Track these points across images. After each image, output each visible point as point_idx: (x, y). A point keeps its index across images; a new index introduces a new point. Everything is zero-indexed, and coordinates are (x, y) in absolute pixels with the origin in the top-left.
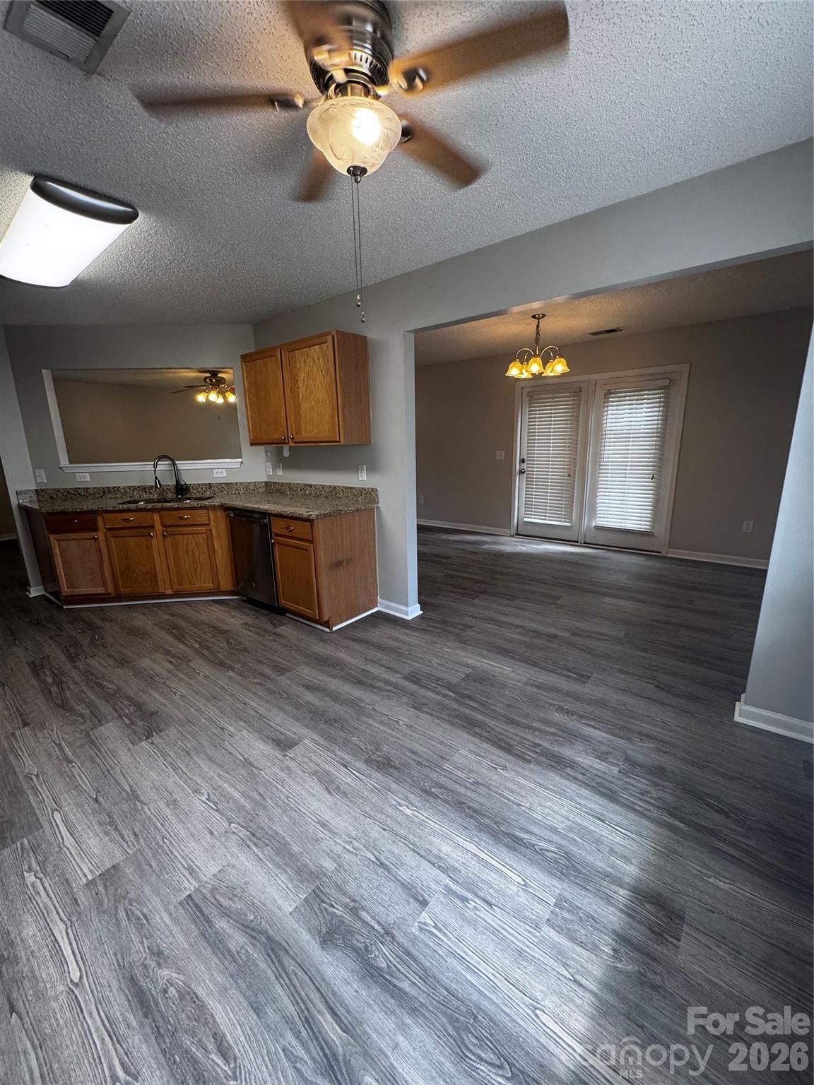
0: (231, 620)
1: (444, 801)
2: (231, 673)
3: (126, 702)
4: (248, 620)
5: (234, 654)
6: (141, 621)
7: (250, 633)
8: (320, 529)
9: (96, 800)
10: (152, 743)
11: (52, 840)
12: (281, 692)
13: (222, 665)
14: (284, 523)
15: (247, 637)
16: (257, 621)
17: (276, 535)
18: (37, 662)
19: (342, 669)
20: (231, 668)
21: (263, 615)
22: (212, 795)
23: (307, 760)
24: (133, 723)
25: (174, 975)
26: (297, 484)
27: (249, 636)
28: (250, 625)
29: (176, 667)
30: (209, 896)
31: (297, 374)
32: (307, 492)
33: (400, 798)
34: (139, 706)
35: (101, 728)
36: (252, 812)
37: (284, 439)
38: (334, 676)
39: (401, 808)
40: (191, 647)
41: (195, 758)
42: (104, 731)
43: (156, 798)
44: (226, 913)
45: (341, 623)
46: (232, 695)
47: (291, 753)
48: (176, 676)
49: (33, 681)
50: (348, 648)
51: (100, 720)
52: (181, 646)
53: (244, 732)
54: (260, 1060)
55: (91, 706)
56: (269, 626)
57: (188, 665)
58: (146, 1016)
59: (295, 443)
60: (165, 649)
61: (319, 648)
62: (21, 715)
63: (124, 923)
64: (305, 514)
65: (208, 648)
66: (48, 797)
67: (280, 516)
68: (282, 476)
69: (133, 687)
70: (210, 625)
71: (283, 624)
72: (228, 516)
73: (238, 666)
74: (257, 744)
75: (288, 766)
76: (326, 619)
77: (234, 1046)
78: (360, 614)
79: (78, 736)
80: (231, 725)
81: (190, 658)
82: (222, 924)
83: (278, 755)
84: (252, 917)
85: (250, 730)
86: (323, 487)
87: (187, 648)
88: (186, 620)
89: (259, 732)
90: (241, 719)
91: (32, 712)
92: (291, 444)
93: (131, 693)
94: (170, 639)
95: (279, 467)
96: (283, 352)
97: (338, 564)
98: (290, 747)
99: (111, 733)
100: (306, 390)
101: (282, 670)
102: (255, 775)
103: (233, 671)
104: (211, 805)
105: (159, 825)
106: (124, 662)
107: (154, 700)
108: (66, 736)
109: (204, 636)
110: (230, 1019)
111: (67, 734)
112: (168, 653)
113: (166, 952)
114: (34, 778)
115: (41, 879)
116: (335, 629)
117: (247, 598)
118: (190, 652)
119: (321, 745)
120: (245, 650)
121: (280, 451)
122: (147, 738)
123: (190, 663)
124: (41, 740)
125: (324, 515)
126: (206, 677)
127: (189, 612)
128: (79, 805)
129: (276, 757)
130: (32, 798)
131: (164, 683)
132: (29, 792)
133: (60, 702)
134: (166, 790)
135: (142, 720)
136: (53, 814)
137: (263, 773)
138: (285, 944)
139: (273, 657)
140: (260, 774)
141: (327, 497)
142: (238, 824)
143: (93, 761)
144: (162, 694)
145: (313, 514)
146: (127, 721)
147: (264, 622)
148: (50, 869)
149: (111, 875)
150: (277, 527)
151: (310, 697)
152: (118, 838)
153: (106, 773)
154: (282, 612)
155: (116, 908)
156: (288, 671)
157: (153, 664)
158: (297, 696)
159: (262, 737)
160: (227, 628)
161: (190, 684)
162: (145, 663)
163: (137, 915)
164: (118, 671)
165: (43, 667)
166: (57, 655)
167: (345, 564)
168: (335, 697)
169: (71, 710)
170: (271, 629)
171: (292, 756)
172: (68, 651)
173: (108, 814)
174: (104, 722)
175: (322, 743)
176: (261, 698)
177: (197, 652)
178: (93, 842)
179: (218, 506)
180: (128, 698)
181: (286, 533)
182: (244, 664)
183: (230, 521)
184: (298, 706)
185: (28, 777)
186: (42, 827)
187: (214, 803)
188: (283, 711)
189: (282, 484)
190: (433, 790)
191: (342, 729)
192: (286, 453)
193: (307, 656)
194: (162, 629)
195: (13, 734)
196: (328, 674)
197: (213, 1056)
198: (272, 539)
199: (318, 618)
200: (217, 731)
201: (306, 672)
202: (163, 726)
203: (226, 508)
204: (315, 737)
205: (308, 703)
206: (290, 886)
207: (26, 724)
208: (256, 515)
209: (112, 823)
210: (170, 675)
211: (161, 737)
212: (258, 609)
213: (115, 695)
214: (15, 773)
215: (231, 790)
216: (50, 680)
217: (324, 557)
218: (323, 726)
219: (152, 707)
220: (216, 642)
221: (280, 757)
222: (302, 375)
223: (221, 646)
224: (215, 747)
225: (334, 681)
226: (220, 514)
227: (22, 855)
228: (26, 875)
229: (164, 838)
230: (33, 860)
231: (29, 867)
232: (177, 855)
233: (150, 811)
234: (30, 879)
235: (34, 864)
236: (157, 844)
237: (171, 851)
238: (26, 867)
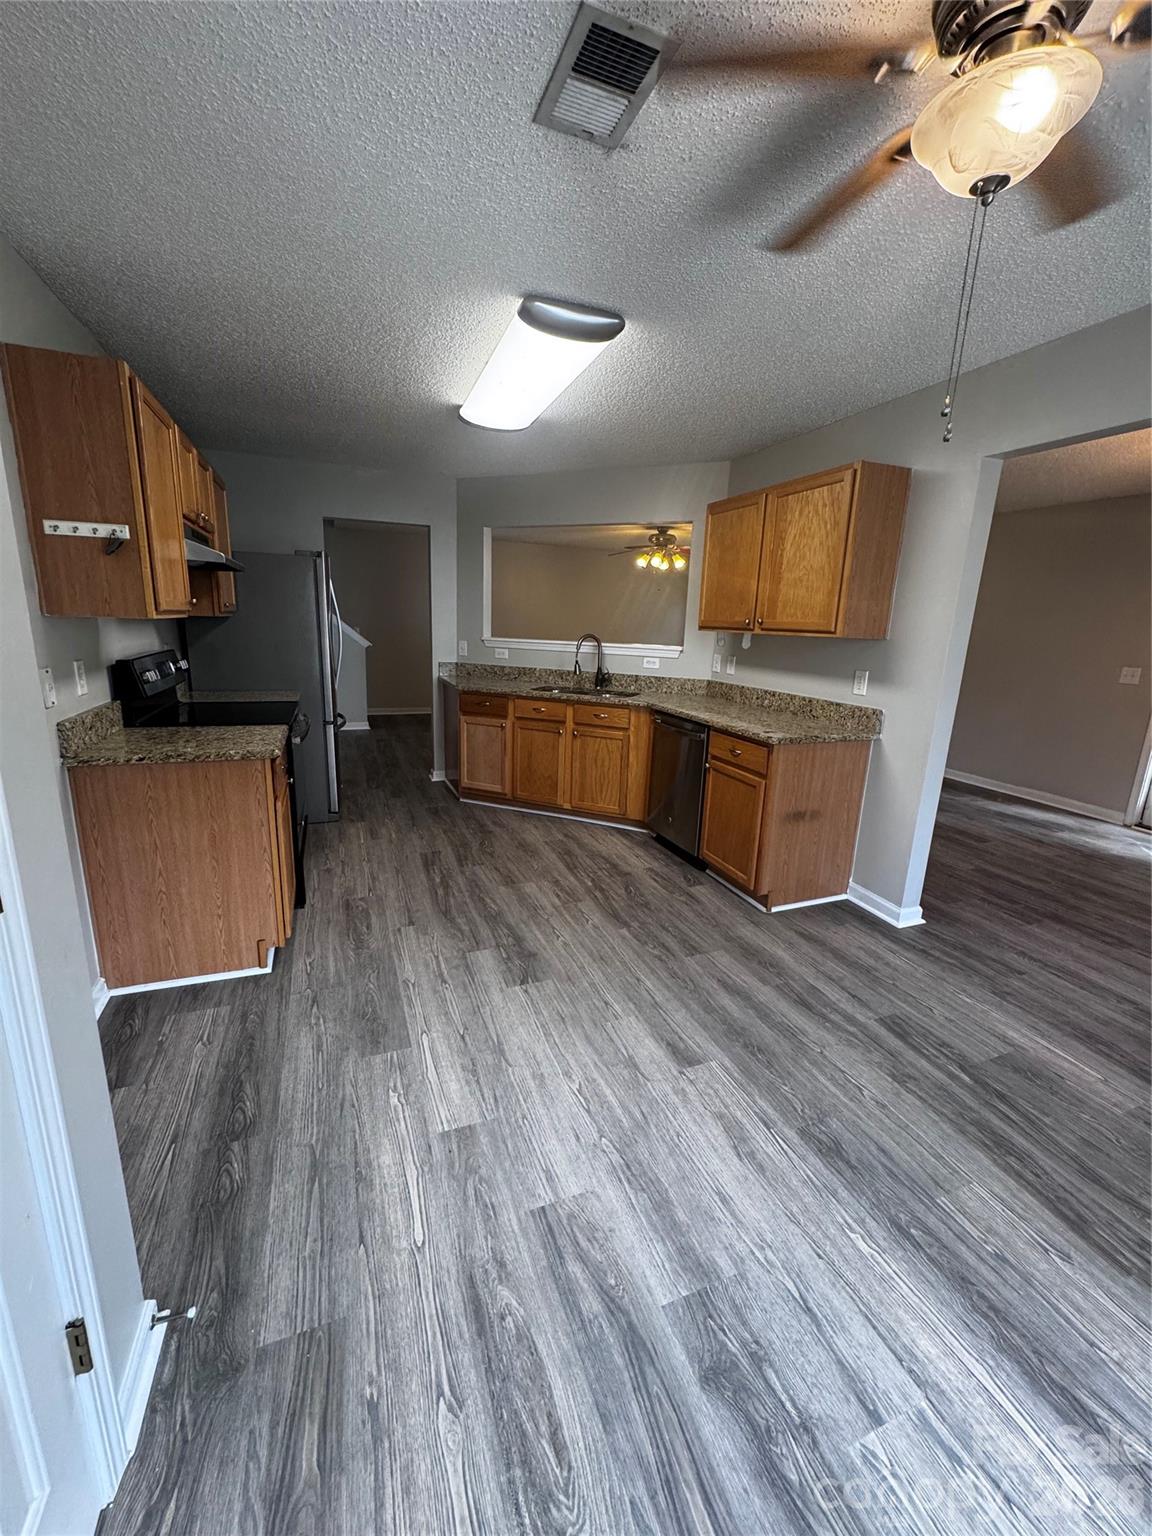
0: (633, 860)
1: (931, 1259)
2: (624, 931)
3: (506, 931)
4: (655, 865)
5: (632, 907)
6: (534, 835)
7: (655, 884)
8: (780, 762)
9: (463, 1037)
10: (526, 991)
11: (418, 1065)
12: (687, 979)
13: (615, 917)
14: (728, 742)
15: (651, 888)
16: (665, 870)
17: (715, 757)
18: (430, 856)
19: (779, 975)
20: (626, 925)
21: (675, 863)
22: (584, 1089)
23: (712, 1092)
24: (509, 958)
25: (514, 1303)
26: (754, 689)
27: (655, 889)
28: (657, 874)
29: (564, 903)
30: (565, 1222)
31: (785, 531)
32: (767, 701)
33: (852, 1218)
34: (519, 940)
35: (478, 952)
36: (629, 1133)
37: (749, 624)
38: (764, 981)
39: (852, 1236)
40: (582, 882)
41: (571, 1030)
42: (480, 958)
43: (523, 1063)
44: (583, 1258)
45: (785, 903)
46: (623, 963)
47: (690, 1072)
48: (561, 915)
49: (423, 876)
50: (791, 945)
51: (478, 944)
52: (572, 879)
53: (632, 1019)
54: (599, 1493)
55: (470, 921)
56: (681, 881)
57: (576, 906)
58: (480, 1336)
59: (762, 629)
60: (555, 878)
61: (747, 932)
62: (409, 911)
63: (472, 1203)
64: (763, 735)
65: (602, 890)
66: (420, 1014)
67: (725, 732)
68: (733, 675)
69: (514, 914)
70: (607, 860)
71: (701, 884)
72: (654, 721)
73: (635, 924)
74: (647, 1041)
75: (683, 1089)
76: (764, 892)
77: (571, 1449)
78: (815, 898)
79: (455, 953)
80: (619, 1003)
81: (581, 897)
82: (574, 1268)
83: (673, 1069)
84: (613, 1282)
85: (641, 1018)
86: (793, 697)
87: (576, 883)
88: (581, 846)
89: (653, 1026)
90: (630, 999)
91: (418, 911)
92: (757, 631)
93: (512, 921)
94: (561, 866)
95: (732, 661)
96: (770, 497)
97: (798, 816)
98: (691, 1064)
99: (486, 960)
100: (795, 554)
101: (693, 950)
102: (638, 1082)
103: (629, 931)
104: (582, 1100)
105: (521, 1099)
106: (509, 881)
107: (534, 937)
108: (444, 951)
109: (600, 873)
110: (569, 1406)
111: (445, 947)
112: (556, 883)
113: (510, 1267)
114: (410, 985)
115: (402, 1105)
116: (774, 910)
117: (658, 835)
118: (581, 890)
119: (734, 1078)
120: (646, 905)
121: (739, 639)
122: (522, 983)
123: (579, 904)
124: (422, 946)
125: (791, 740)
126: (595, 927)
127: (587, 839)
128: (447, 1037)
129: (670, 1070)
130: (406, 1009)
131: (547, 920)
132: (405, 1000)
133: (443, 909)
134: (534, 1056)
135: (520, 959)
136: (422, 1034)
137: (649, 1084)
138: (650, 1346)
139: (681, 926)
140: (646, 1085)
141: (794, 714)
142: (611, 1142)
143: (465, 990)
144: (543, 933)
145: (776, 736)
146: (504, 955)
147: (675, 872)
148: (412, 1098)
149: (465, 1135)
150: (718, 747)
151: (726, 1000)
152: (478, 1094)
153: (476, 1009)
154: (701, 865)
155: (466, 1179)
156: (700, 953)
157: (535, 890)
158: (708, 993)
159: (655, 1034)
160: (629, 869)
161: (577, 932)
162: (530, 888)
163: (485, 1202)
164: (502, 889)
165: (433, 864)
166: (449, 856)
167: (807, 818)
168: (763, 1014)
169: (452, 920)
170: (684, 885)
171: (691, 1078)
172: (458, 851)
173: (472, 1059)
174: (482, 947)
175: (736, 1074)
176: (659, 978)
177: (589, 891)
178: (454, 1086)
179: (644, 707)
180: (509, 927)
181: (730, 757)
182: (643, 924)
183: (655, 728)
184: (709, 1009)
185: (406, 982)
186: (410, 1046)
187: (585, 1099)
188: (687, 1007)
189: (731, 687)
190: (912, 1231)
191: (769, 1065)
192: (746, 644)
193: (729, 939)
194: (554, 850)
195: (399, 930)
196: (755, 973)
197: (544, 1442)
198: (706, 762)
199: (752, 888)
200: (601, 1005)
201: (724, 960)
202: (540, 975)
203: (653, 711)
204: (727, 1063)
205: (723, 1008)
206: (667, 1266)
207: (411, 923)
208: (689, 726)
209: (474, 1072)
210: (556, 913)
211: (537, 987)
212: (669, 853)
213: (495, 918)
214: (395, 974)
215: (608, 1092)
216: (438, 880)
217: (778, 804)
218: (738, 1049)
219: (530, 944)
220: (612, 884)
221: (675, 1073)
222: (792, 531)
223: (617, 890)
224: (596, 1025)
225: (766, 989)
226: (644, 718)
227: (390, 1070)
228: (391, 1093)
229: (524, 1117)
230: (399, 1080)
231: (395, 1086)
232: (536, 1147)
233: (514, 1075)
234: (394, 1100)
235: (399, 1084)
236: (517, 1121)
237: (530, 1139)
238: (392, 1085)
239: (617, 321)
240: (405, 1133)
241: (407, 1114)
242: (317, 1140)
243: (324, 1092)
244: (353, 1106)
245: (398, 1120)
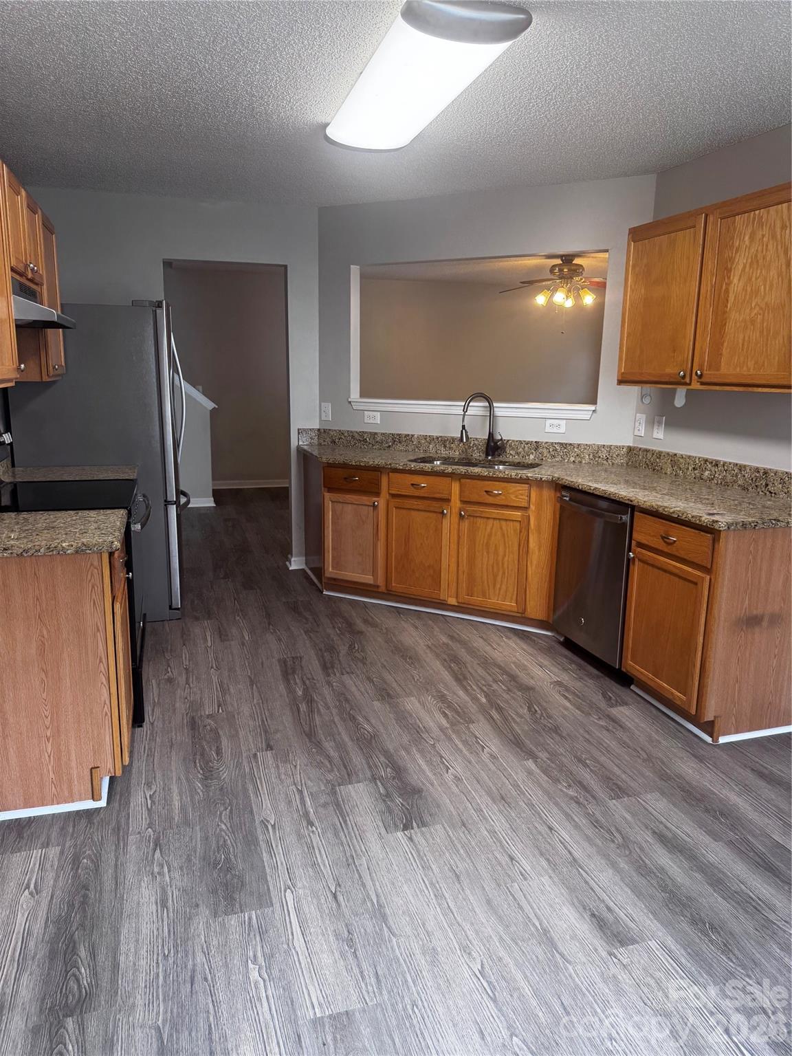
0: (537, 671)
2: (530, 764)
3: (382, 759)
4: (565, 678)
5: (538, 732)
6: (413, 636)
7: (568, 704)
8: (729, 549)
9: (335, 896)
10: (411, 839)
11: (281, 930)
12: (613, 829)
13: (516, 743)
14: (659, 526)
15: (561, 707)
16: (579, 684)
17: (640, 545)
18: (290, 663)
19: (733, 828)
20: (532, 756)
21: (590, 676)
22: (486, 966)
23: (652, 982)
24: (388, 795)
26: (689, 457)
27: (566, 709)
28: (567, 690)
29: (452, 724)
31: (732, 260)
32: (707, 473)
34: (399, 772)
35: (350, 786)
36: (547, 1031)
37: (684, 377)
38: (715, 837)
40: (475, 699)
41: (468, 892)
42: (353, 793)
43: (410, 933)
45: (737, 732)
46: (531, 805)
47: (623, 953)
48: (450, 739)
49: (282, 687)
50: (746, 789)
51: (349, 776)
52: (461, 693)
53: (545, 879)
55: (340, 747)
56: (598, 699)
57: (468, 728)
59: (702, 384)
60: (440, 692)
61: (688, 768)
62: (266, 732)
64: (706, 519)
65: (500, 709)
66: (282, 864)
67: (655, 514)
68: (663, 440)
69: (393, 738)
70: (504, 671)
71: (625, 703)
72: (561, 499)
73: (543, 755)
74: (565, 910)
75: (614, 976)
76: (709, 716)
78: (777, 726)
79: (323, 788)
80: (527, 858)
81: (473, 717)
83: (600, 949)
85: (556, 879)
86: (742, 468)
87: (467, 698)
88: (472, 652)
89: (571, 890)
90: (542, 854)
91: (277, 731)
92: (696, 385)
93: (390, 747)
94: (446, 675)
95: (660, 423)
96: (711, 219)
97: (752, 621)
98: (623, 943)
99: (360, 796)
100: (744, 289)
101: (619, 791)
102: (556, 966)
103: (536, 762)
104: (485, 984)
105: (409, 980)
106: (386, 695)
107: (419, 768)
108: (309, 783)
109: (495, 686)
111: (309, 778)
112: (442, 698)
114: (270, 827)
115: (264, 981)
116: (723, 740)
117: (567, 639)
118: (473, 708)
119: (680, 964)
120: (556, 730)
121: (668, 397)
122: (406, 828)
123: (471, 726)
124: (283, 777)
125: (744, 525)
126: (493, 757)
127: (478, 643)
128: (315, 894)
129: (596, 950)
130: (265, 856)
131: (433, 746)
132: (263, 845)
133: (307, 729)
134: (424, 925)
135: (401, 795)
136: (285, 891)
137: (570, 968)
139: (602, 759)
140: (566, 969)
141: (744, 489)
142: (524, 1042)
143: (336, 835)
144: (429, 763)
145: (723, 520)
146: (382, 790)
147: (590, 686)
148: (275, 973)
149: (342, 1023)
150: (645, 531)
151: (662, 858)
152: (356, 970)
153: (350, 860)
154: (625, 679)
156: (629, 796)
157: (417, 706)
158: (642, 849)
159: (575, 900)
160: (532, 683)
161: (470, 762)
162: (411, 704)
164: (377, 704)
165: (294, 672)
166: (313, 664)
167: (765, 624)
168: (716, 880)
169: (318, 745)
170: (603, 704)
171: (625, 962)
172: (323, 656)
173: (347, 925)
174: (354, 778)
175: (683, 960)
176: (577, 826)
177: (483, 710)
178: (327, 957)
179: (547, 481)
180: (387, 754)
181: (661, 546)
182: (553, 755)
183: (562, 509)
184: (643, 869)
185: (264, 823)
186: (272, 905)
187: (489, 983)
188: (614, 865)
189: (659, 455)
191: (726, 949)
192: (680, 401)
193: (664, 777)
194: (437, 656)
195: (255, 755)
196: (701, 825)
198: (630, 550)
199: (693, 712)
200: (504, 860)
201: (658, 804)
202: (427, 818)
203: (560, 487)
204: (670, 942)
205: (662, 870)
207: (269, 747)
208: (604, 504)
209: (350, 942)
210: (443, 737)
211: (423, 834)
212: (582, 662)
213: (370, 742)
214: (252, 812)
215: (519, 976)
216: (300, 693)
217: (727, 604)
218: (686, 926)
219: (415, 779)
220: (512, 702)
221: (604, 954)
222: (741, 261)
223: (518, 710)
224: (499, 885)
225: (714, 845)
226: (548, 494)
227: (249, 935)
228: (251, 965)
229: (414, 1004)
230: (259, 948)
231: (255, 956)
232: (430, 1043)
233: (399, 947)
234: (254, 975)
235: (259, 954)
236: (405, 1009)
237: (422, 1033)
238: (251, 954)
239: (522, 16)
240: (268, 1017)
241: (270, 992)
242: (164, 1021)
243: (171, 961)
244: (206, 979)
245: (260, 999)
